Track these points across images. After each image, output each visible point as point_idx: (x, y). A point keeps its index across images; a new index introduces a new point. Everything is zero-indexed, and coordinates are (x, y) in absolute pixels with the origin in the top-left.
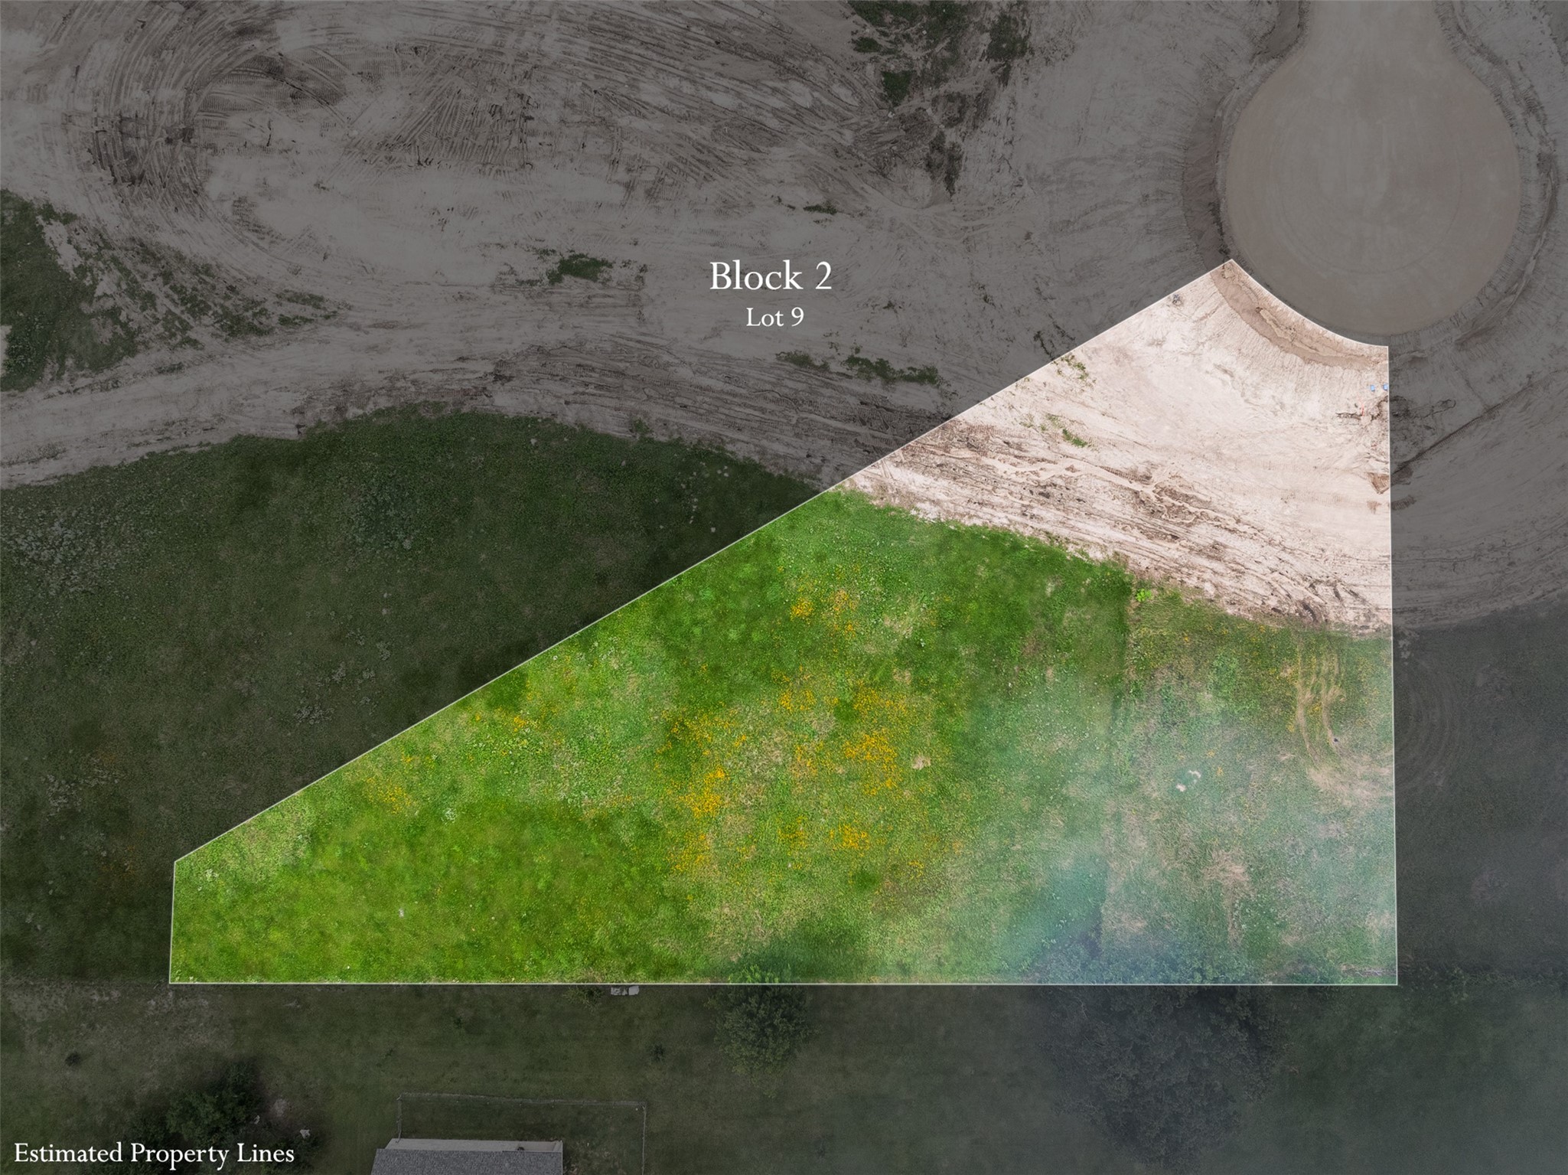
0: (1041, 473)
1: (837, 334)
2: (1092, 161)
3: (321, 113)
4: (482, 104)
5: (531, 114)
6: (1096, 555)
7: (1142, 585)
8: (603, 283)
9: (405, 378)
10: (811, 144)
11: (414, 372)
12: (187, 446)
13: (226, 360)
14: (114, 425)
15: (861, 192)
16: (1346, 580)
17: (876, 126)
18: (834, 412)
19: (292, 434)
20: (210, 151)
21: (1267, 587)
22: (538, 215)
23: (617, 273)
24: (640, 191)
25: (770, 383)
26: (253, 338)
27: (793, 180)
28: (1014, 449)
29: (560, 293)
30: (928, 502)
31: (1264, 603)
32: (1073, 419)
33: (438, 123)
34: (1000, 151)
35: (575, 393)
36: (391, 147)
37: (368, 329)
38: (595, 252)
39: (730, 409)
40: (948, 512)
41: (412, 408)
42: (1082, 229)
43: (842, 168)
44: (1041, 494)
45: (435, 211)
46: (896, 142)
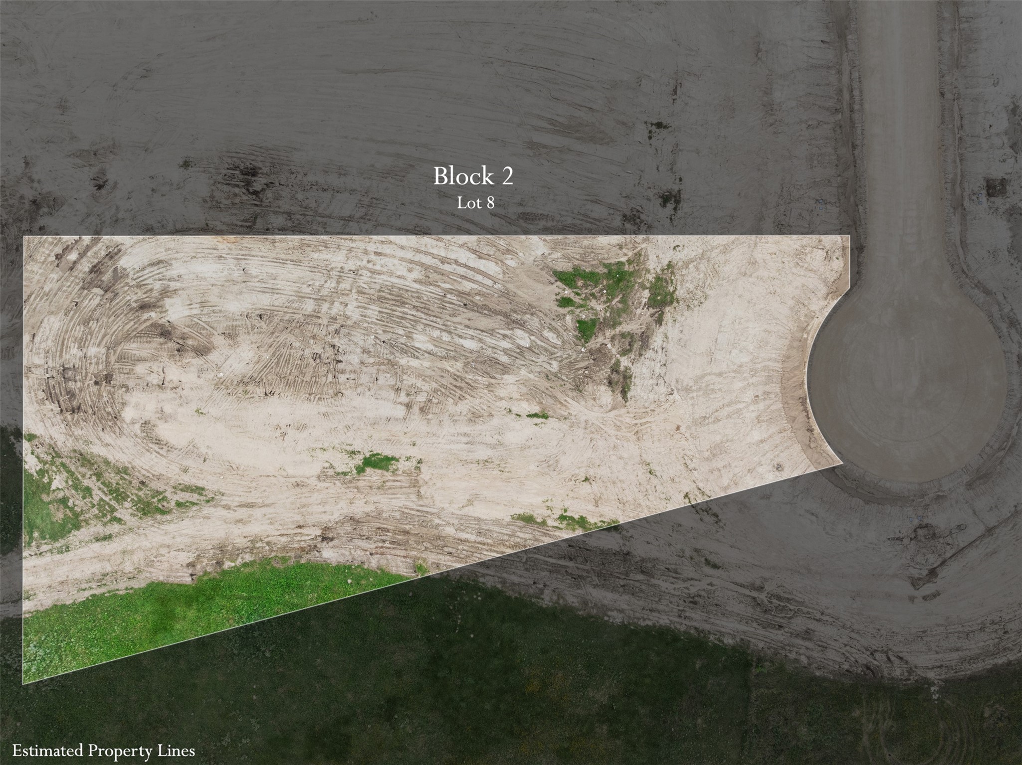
0: (690, 587)
1: (551, 500)
2: (720, 374)
3: (198, 361)
4: (307, 353)
5: (340, 358)
6: (728, 641)
7: (760, 660)
8: (393, 472)
9: (262, 541)
10: (531, 372)
11: (268, 536)
12: (118, 590)
13: (141, 531)
14: (68, 577)
15: (565, 403)
16: (895, 649)
17: (574, 357)
18: (551, 553)
19: (188, 580)
20: (124, 389)
21: (843, 656)
22: (348, 427)
23: (402, 465)
24: (416, 409)
25: (507, 535)
26: (159, 517)
27: (519, 397)
28: (673, 572)
29: (364, 480)
30: (615, 612)
31: (840, 667)
32: (711, 551)
33: (277, 366)
34: (658, 371)
35: (376, 548)
36: (246, 384)
37: (236, 509)
38: (387, 451)
39: (481, 553)
40: (629, 617)
41: (265, 562)
42: (714, 422)
43: (551, 387)
44: (691, 602)
45: (278, 427)
46: (587, 368)
